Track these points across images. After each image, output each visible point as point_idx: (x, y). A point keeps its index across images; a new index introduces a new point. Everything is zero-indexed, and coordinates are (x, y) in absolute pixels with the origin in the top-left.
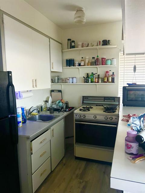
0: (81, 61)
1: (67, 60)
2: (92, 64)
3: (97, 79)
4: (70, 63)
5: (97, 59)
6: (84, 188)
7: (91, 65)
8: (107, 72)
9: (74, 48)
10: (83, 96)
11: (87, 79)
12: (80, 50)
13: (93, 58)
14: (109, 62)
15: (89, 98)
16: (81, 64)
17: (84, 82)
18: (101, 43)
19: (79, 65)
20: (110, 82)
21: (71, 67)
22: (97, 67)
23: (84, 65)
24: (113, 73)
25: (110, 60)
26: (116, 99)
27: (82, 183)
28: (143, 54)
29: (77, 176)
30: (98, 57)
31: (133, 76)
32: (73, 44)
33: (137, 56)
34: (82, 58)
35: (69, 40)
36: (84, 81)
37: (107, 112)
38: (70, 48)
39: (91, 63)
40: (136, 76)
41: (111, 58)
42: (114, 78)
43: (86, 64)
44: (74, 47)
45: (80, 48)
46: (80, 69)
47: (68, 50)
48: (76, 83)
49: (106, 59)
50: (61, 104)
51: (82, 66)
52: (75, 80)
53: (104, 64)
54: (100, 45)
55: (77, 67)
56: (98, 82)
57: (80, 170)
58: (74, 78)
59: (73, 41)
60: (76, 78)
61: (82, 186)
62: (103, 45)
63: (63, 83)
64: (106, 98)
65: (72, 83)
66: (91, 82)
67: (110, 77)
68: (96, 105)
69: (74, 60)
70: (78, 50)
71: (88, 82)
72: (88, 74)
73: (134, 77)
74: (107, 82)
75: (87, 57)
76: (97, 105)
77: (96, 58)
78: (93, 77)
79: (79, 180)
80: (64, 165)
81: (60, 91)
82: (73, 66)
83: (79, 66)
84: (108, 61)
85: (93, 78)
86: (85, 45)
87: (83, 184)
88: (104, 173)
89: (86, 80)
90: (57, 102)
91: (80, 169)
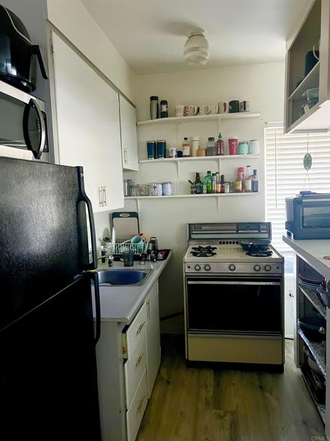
0: (184, 145)
1: (149, 145)
2: (208, 152)
3: (220, 185)
4: (157, 150)
5: (220, 142)
6: (234, 425)
7: (206, 155)
8: (240, 170)
9: (167, 117)
10: (190, 225)
11: (198, 186)
12: (179, 122)
13: (211, 139)
14: (245, 148)
15: (203, 228)
16: (184, 154)
17: (192, 193)
18: (228, 107)
19: (180, 154)
20: (249, 191)
21: (160, 159)
22: (218, 160)
23: (191, 155)
24: (255, 171)
25: (247, 143)
26: (262, 227)
27: (225, 416)
28: (325, 130)
29: (207, 404)
30: (220, 136)
31: (304, 177)
32: (164, 108)
33: (311, 135)
34: (186, 139)
35: (153, 98)
36: (190, 190)
37: (254, 255)
38: (157, 118)
39: (206, 150)
40: (310, 177)
41: (248, 140)
42: (257, 182)
43: (194, 152)
44: (165, 115)
45: (180, 116)
46: (179, 163)
47: (151, 121)
48: (172, 195)
49: (238, 141)
50: (141, 243)
51: (186, 156)
52: (169, 188)
53: (235, 152)
54: (225, 111)
55: (174, 159)
56: (222, 192)
57: (208, 389)
58: (167, 183)
59: (164, 102)
60: (170, 183)
61: (227, 424)
62: (231, 111)
63: (141, 195)
64: (240, 227)
65: (163, 194)
66: (208, 193)
67: (248, 179)
68: (220, 243)
69: (165, 143)
70: (174, 122)
71: (201, 192)
72: (198, 175)
73: (305, 179)
74: (242, 192)
75: (197, 138)
76: (222, 241)
77: (216, 139)
78: (212, 181)
79: (214, 411)
80: (168, 382)
81: (134, 215)
82: (165, 157)
83: (178, 157)
84: (241, 145)
85: (212, 183)
86: (191, 111)
87: (228, 418)
88: (261, 388)
89: (196, 187)
90: (132, 240)
91: (206, 387)
